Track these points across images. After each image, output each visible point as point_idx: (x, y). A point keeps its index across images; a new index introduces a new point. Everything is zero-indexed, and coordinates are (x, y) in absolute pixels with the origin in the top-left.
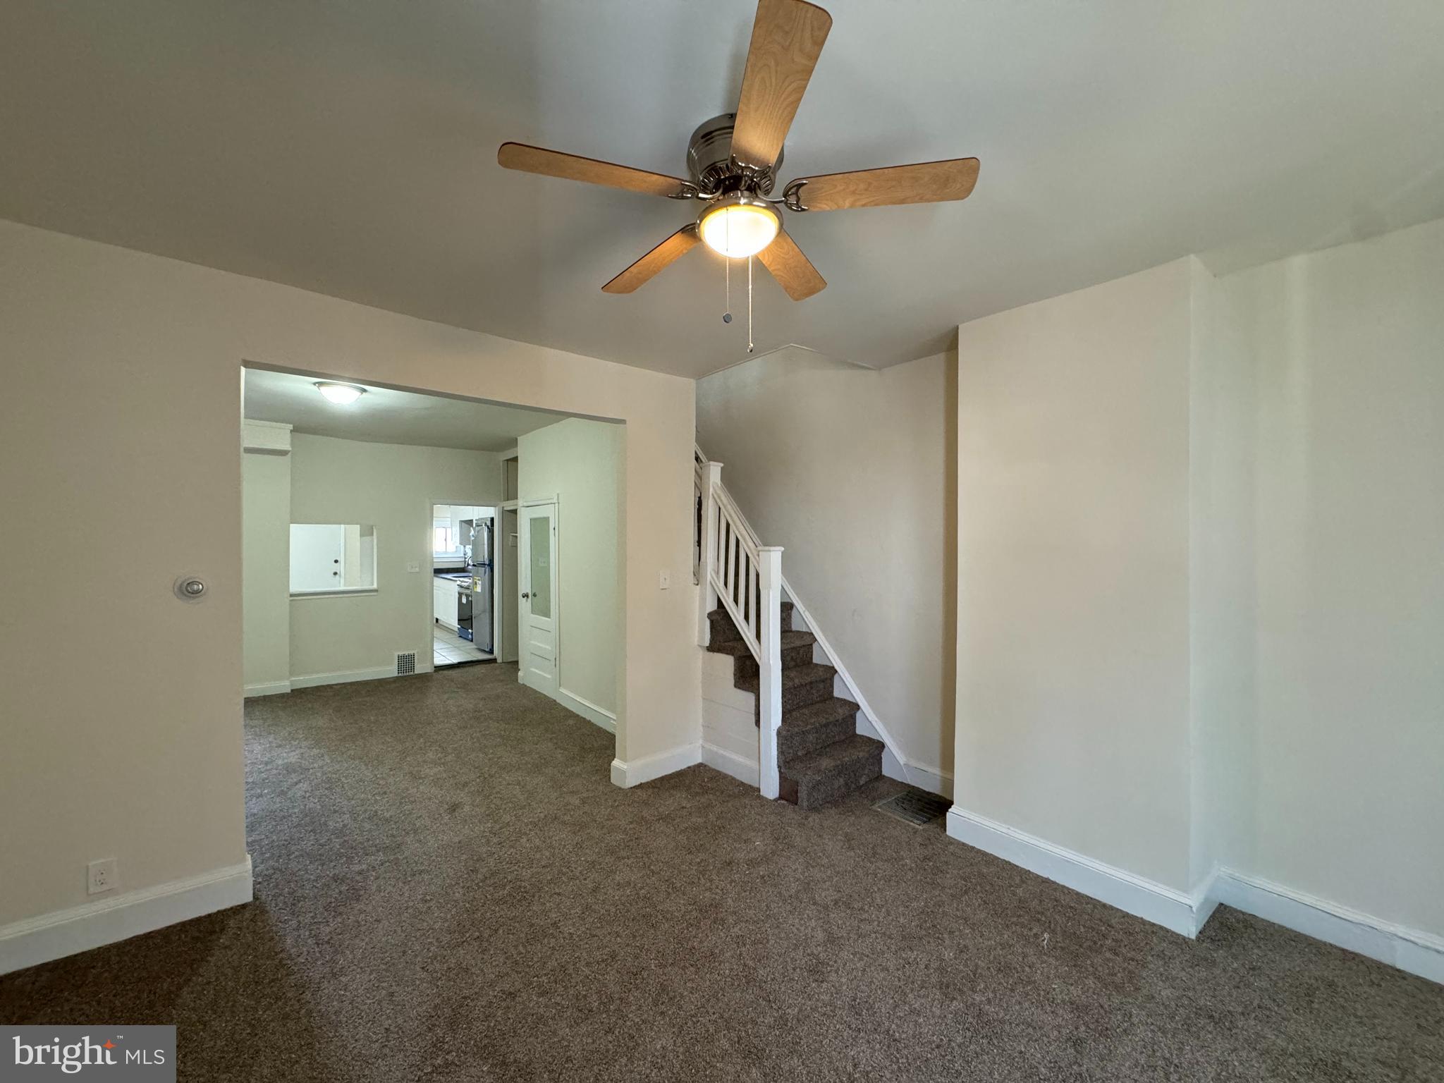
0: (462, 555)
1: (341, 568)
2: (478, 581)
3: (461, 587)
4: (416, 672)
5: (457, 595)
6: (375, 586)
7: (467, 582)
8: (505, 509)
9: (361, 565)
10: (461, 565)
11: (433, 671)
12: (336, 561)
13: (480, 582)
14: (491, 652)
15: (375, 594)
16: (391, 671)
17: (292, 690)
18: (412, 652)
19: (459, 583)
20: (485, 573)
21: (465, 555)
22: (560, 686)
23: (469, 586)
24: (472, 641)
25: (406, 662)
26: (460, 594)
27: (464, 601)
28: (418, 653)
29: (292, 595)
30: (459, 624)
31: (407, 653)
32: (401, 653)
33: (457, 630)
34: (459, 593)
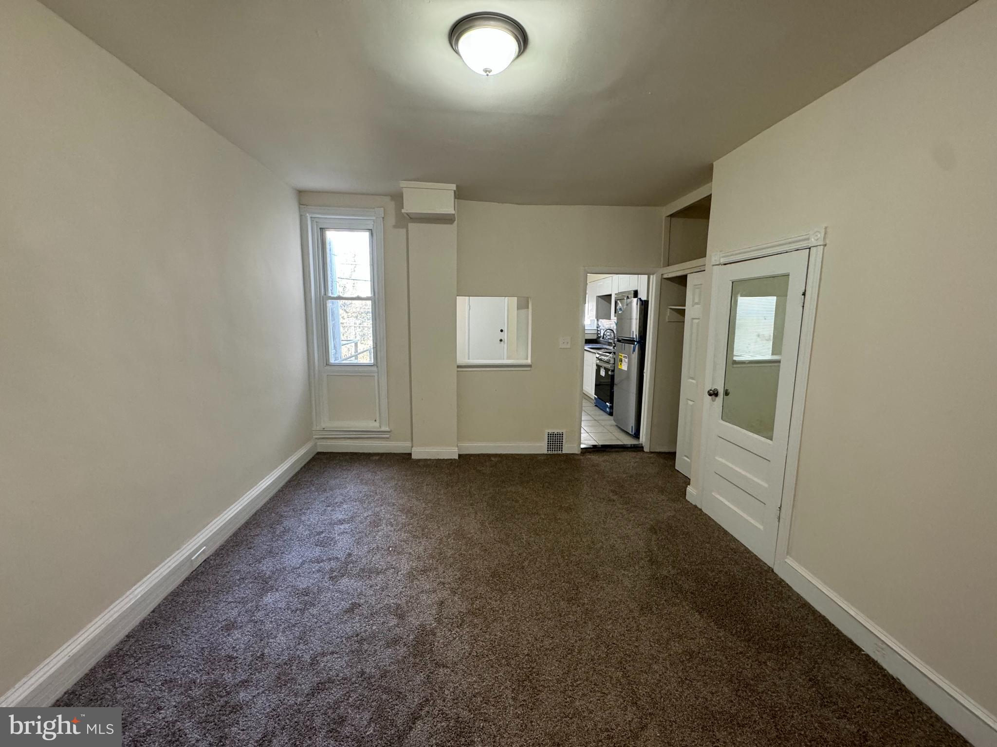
0: (596, 328)
1: (504, 336)
2: (623, 359)
3: (600, 360)
4: (564, 452)
5: (595, 367)
6: (529, 361)
7: (607, 356)
8: (665, 276)
9: (518, 339)
10: (595, 337)
11: (579, 453)
12: (502, 331)
13: (627, 360)
14: (637, 435)
15: (529, 369)
16: (541, 447)
17: (460, 456)
18: (560, 431)
19: (598, 356)
20: (634, 350)
21: (597, 328)
22: (788, 553)
23: (609, 360)
24: (611, 414)
25: (555, 440)
26: (599, 367)
27: (603, 373)
28: (566, 432)
29: (458, 367)
30: (595, 394)
31: (556, 431)
32: (551, 431)
33: (594, 398)
34: (597, 365)
